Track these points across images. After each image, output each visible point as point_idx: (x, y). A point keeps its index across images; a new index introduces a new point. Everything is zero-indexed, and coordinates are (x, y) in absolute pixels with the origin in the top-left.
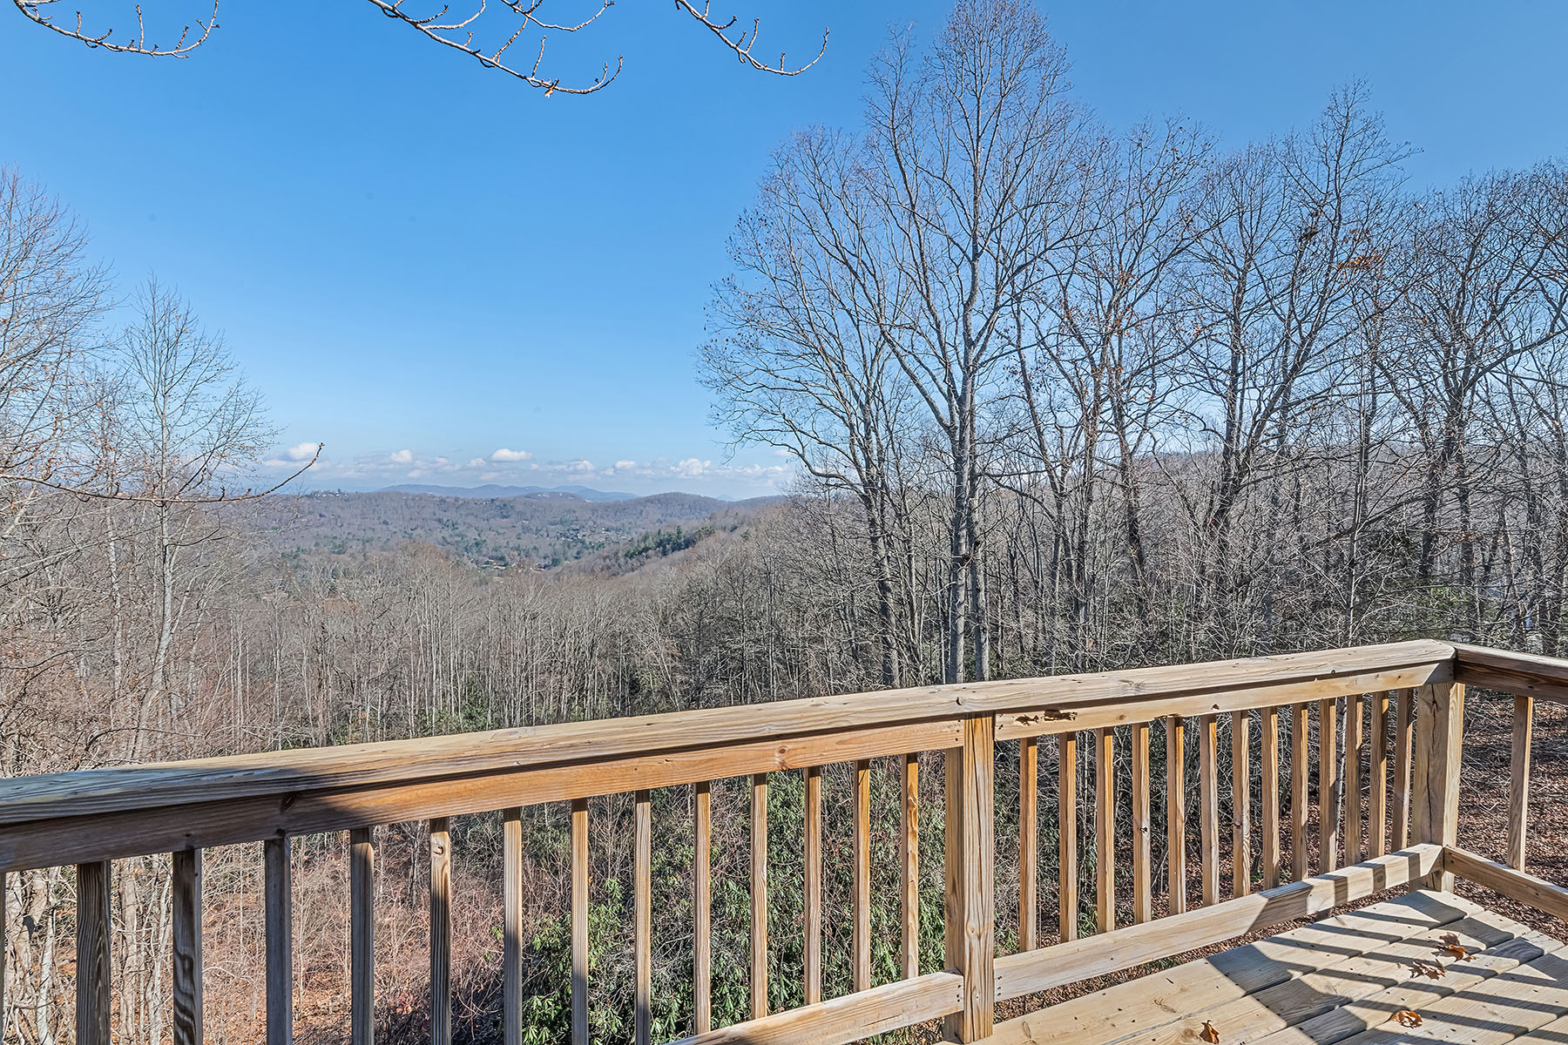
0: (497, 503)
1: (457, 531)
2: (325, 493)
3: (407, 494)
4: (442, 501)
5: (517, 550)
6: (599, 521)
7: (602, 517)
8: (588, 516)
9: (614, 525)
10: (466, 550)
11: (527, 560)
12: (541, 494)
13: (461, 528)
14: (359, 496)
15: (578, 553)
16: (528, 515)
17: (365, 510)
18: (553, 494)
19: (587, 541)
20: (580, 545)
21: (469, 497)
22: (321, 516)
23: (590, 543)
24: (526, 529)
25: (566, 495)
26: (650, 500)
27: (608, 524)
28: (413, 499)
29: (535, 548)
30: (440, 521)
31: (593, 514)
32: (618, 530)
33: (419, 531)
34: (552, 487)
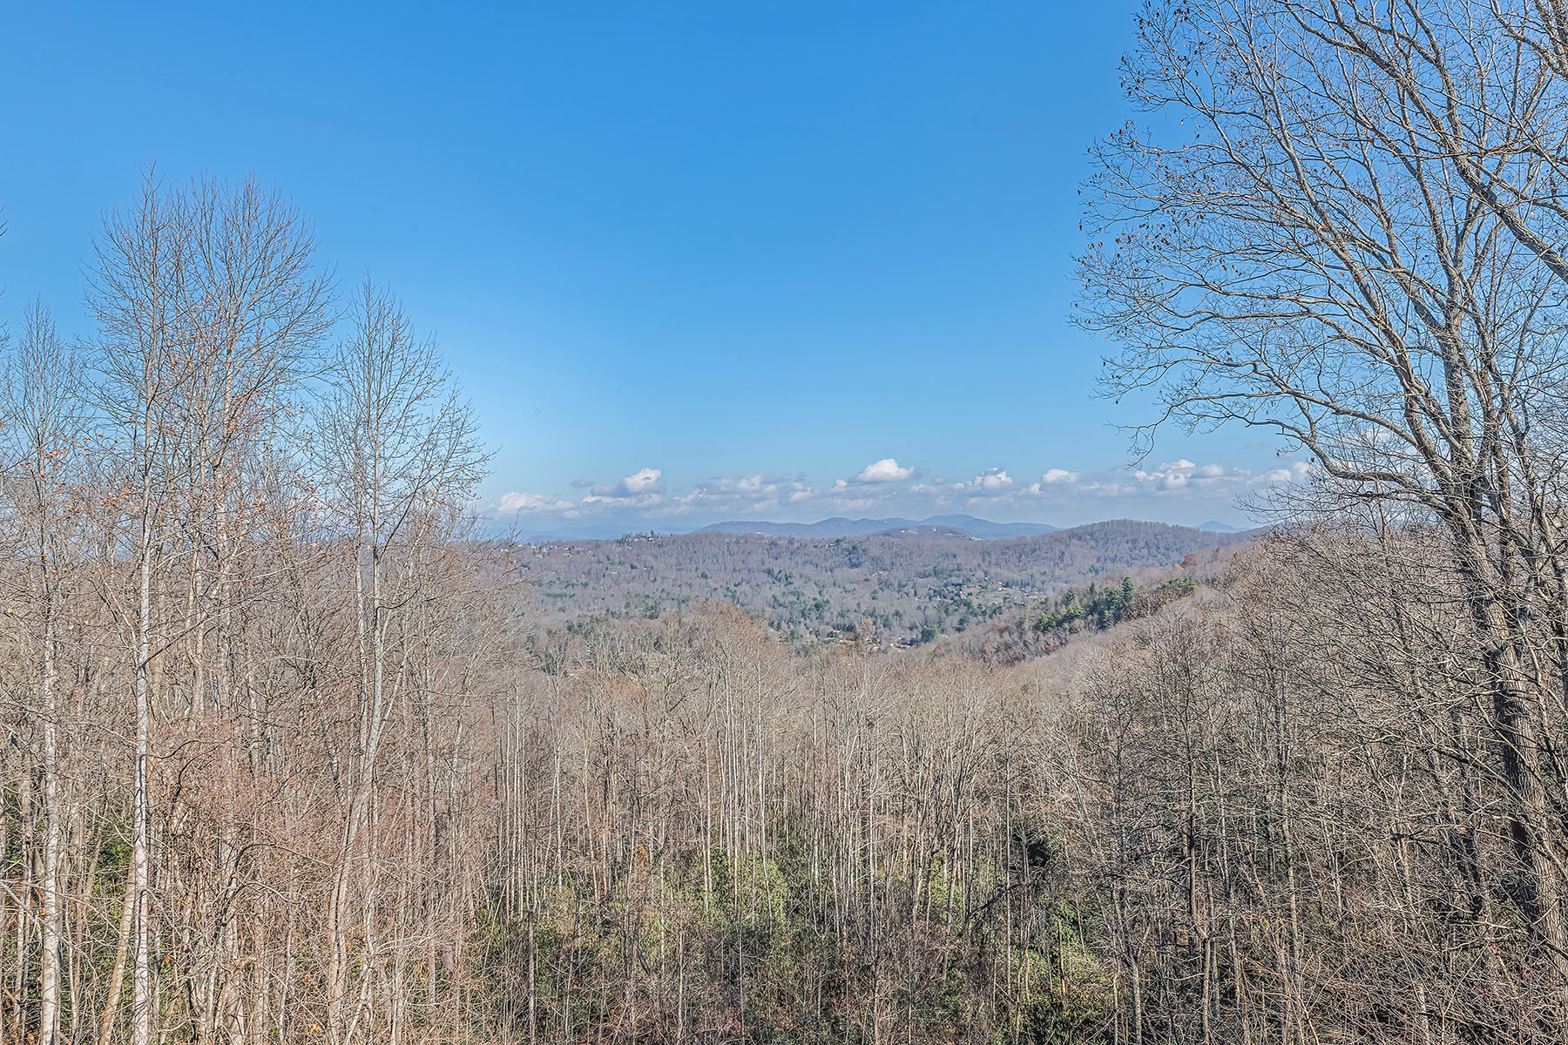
0: (844, 545)
1: (791, 588)
2: (637, 536)
3: (730, 535)
4: (773, 543)
5: (871, 615)
6: (993, 570)
7: (997, 564)
8: (975, 563)
9: (1017, 577)
10: (803, 615)
11: (886, 633)
12: (906, 529)
13: (797, 583)
14: (674, 539)
15: (961, 622)
16: (888, 562)
17: (681, 559)
18: (923, 530)
19: (975, 602)
20: (963, 609)
21: (807, 537)
22: (632, 567)
23: (980, 606)
24: (884, 584)
25: (942, 531)
26: (1076, 535)
27: (1008, 575)
28: (737, 542)
29: (897, 614)
30: (769, 572)
31: (984, 560)
32: (1024, 585)
33: (745, 587)
34: (920, 518)
